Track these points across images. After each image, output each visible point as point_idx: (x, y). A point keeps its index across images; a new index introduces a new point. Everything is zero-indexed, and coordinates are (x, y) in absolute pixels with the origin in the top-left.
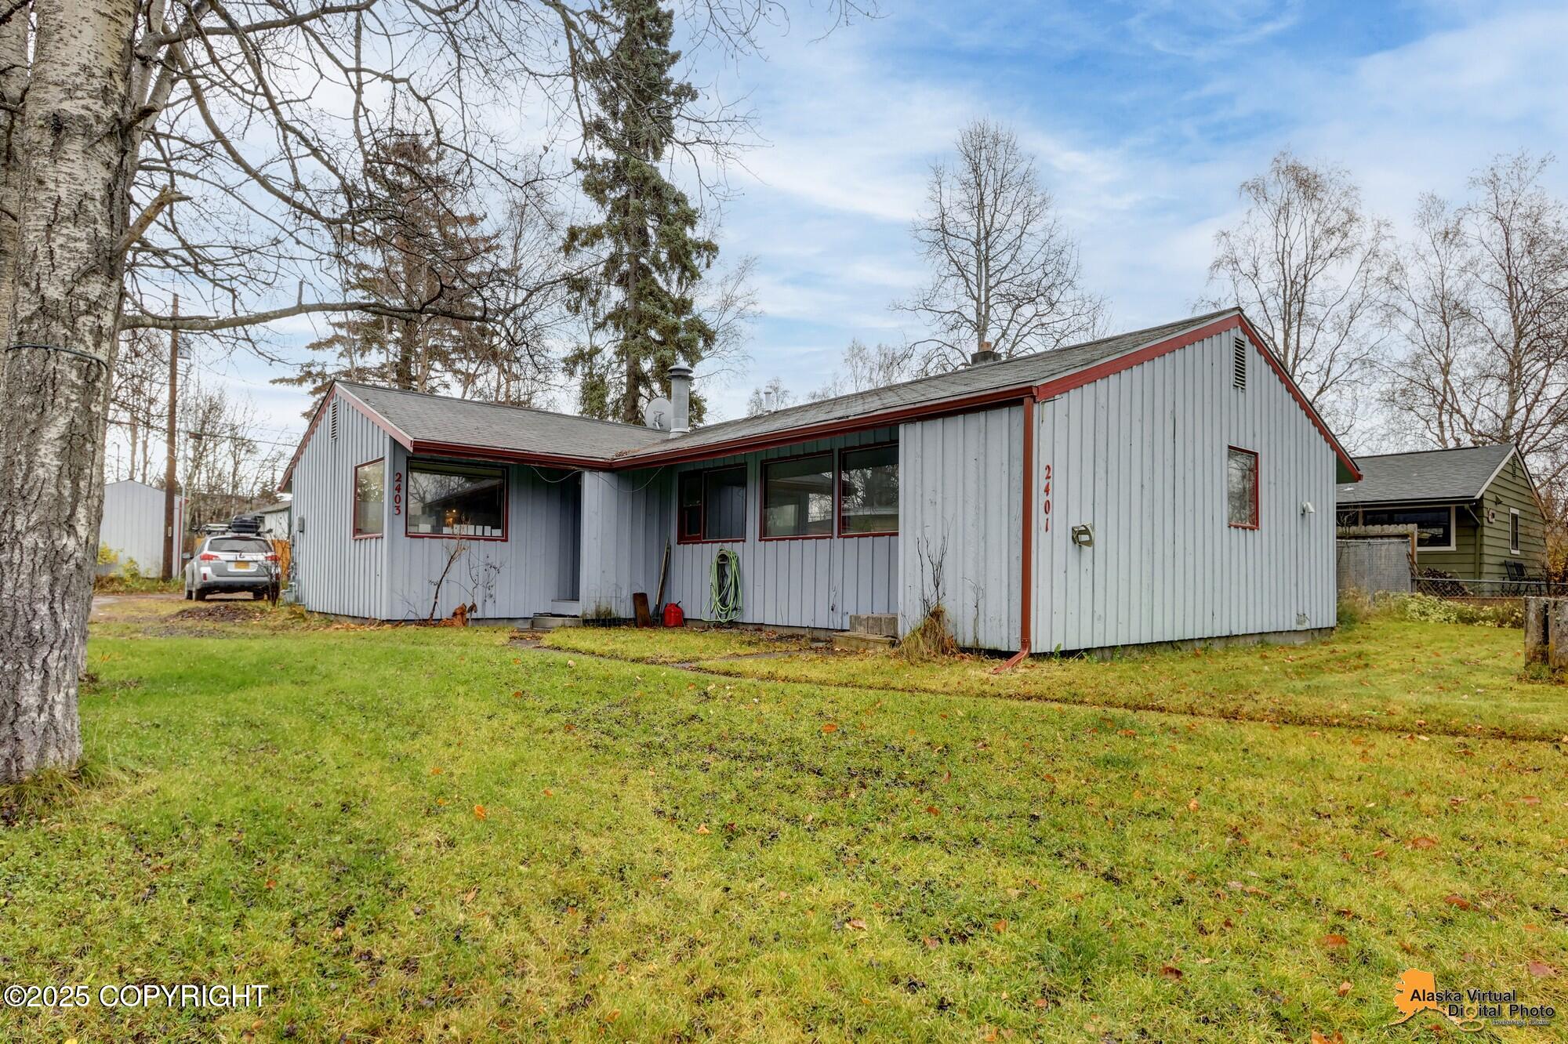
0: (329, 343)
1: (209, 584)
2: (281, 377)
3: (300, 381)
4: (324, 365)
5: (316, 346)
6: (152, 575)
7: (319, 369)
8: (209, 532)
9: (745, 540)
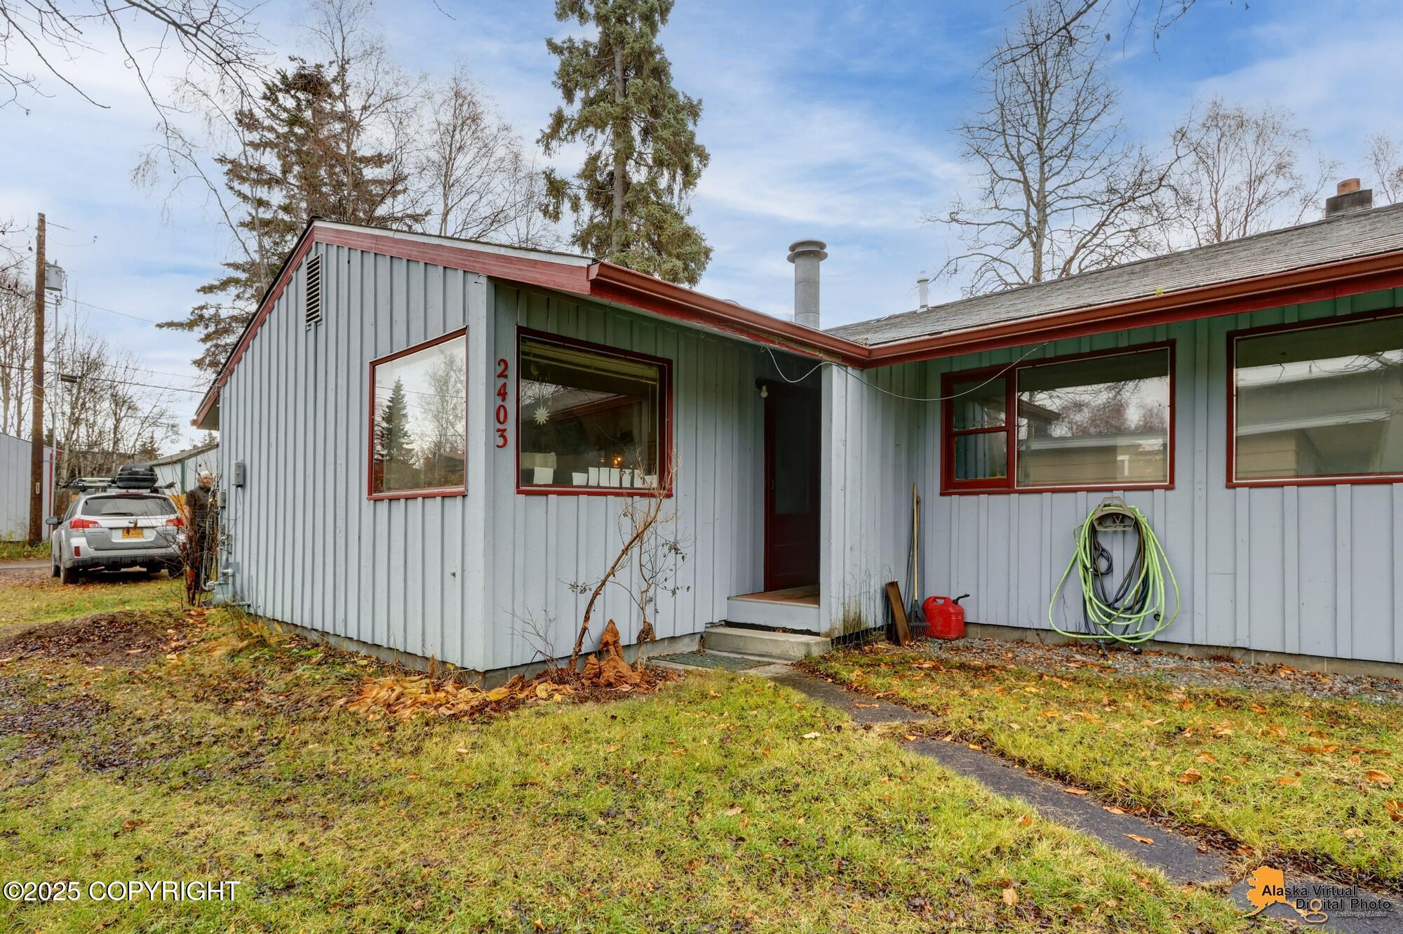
0: (224, 285)
1: (84, 561)
2: (169, 320)
3: (191, 325)
4: (218, 307)
5: (209, 289)
6: (16, 538)
7: (212, 311)
8: (84, 489)
9: (1171, 486)
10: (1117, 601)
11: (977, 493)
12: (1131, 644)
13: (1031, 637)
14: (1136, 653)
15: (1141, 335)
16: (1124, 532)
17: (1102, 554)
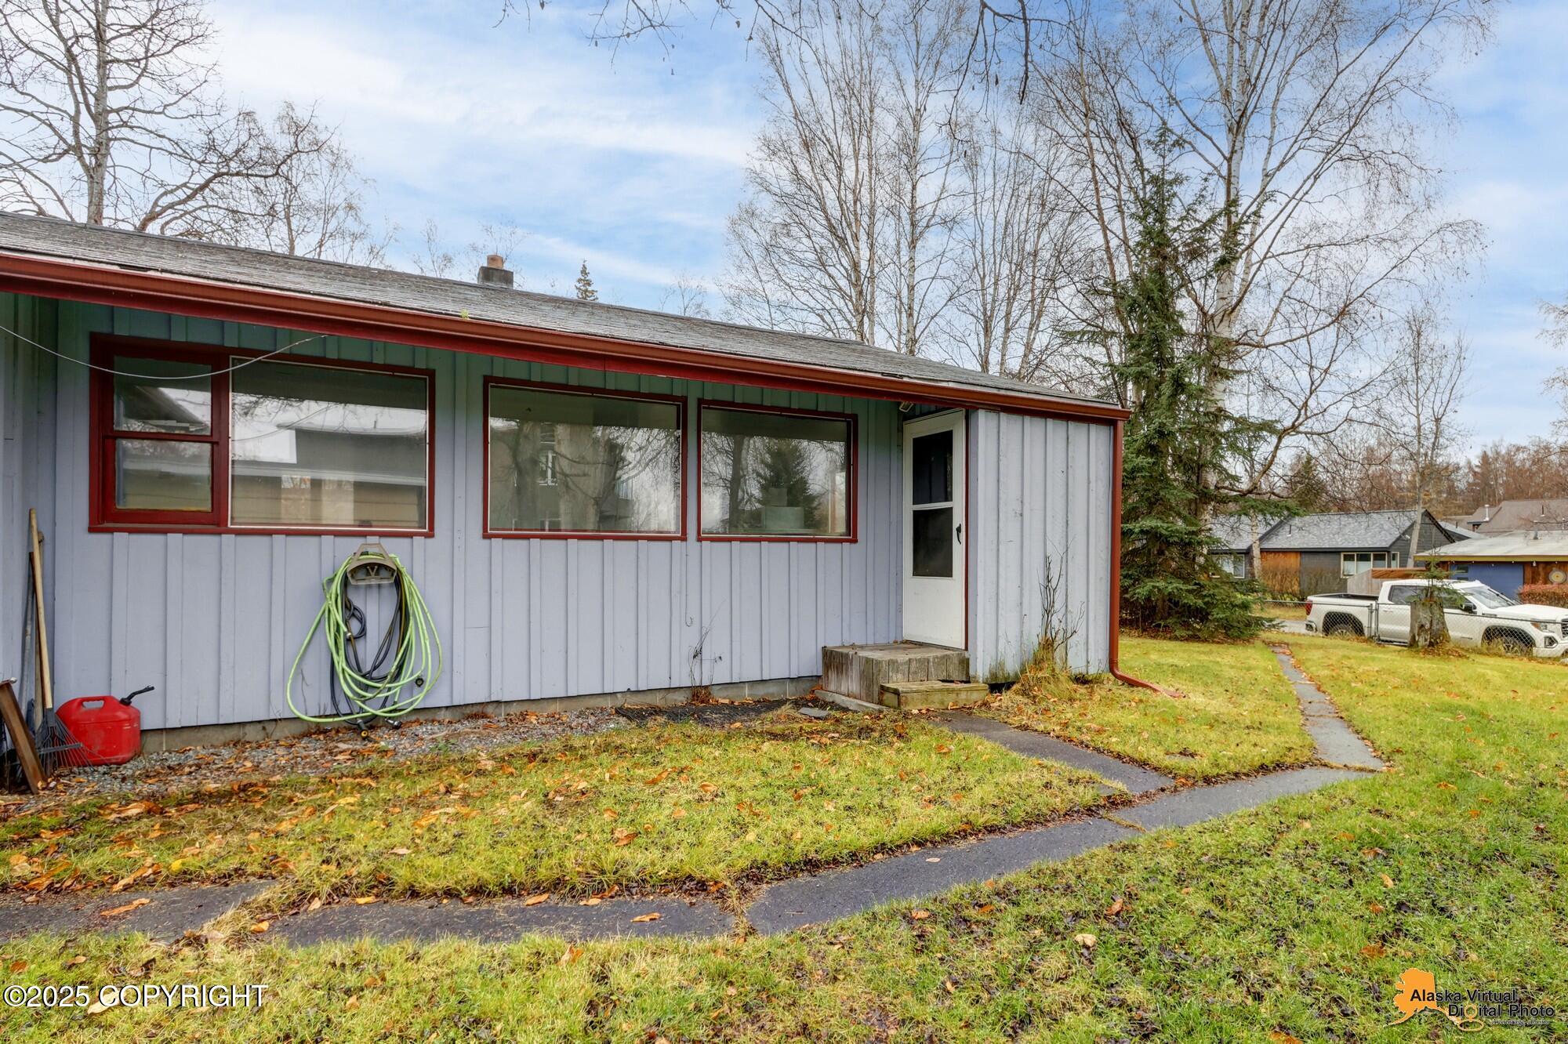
9: (430, 535)
10: (375, 668)
11: (165, 532)
12: (390, 718)
13: (252, 734)
14: (397, 728)
15: (397, 353)
16: (379, 586)
17: (353, 615)
